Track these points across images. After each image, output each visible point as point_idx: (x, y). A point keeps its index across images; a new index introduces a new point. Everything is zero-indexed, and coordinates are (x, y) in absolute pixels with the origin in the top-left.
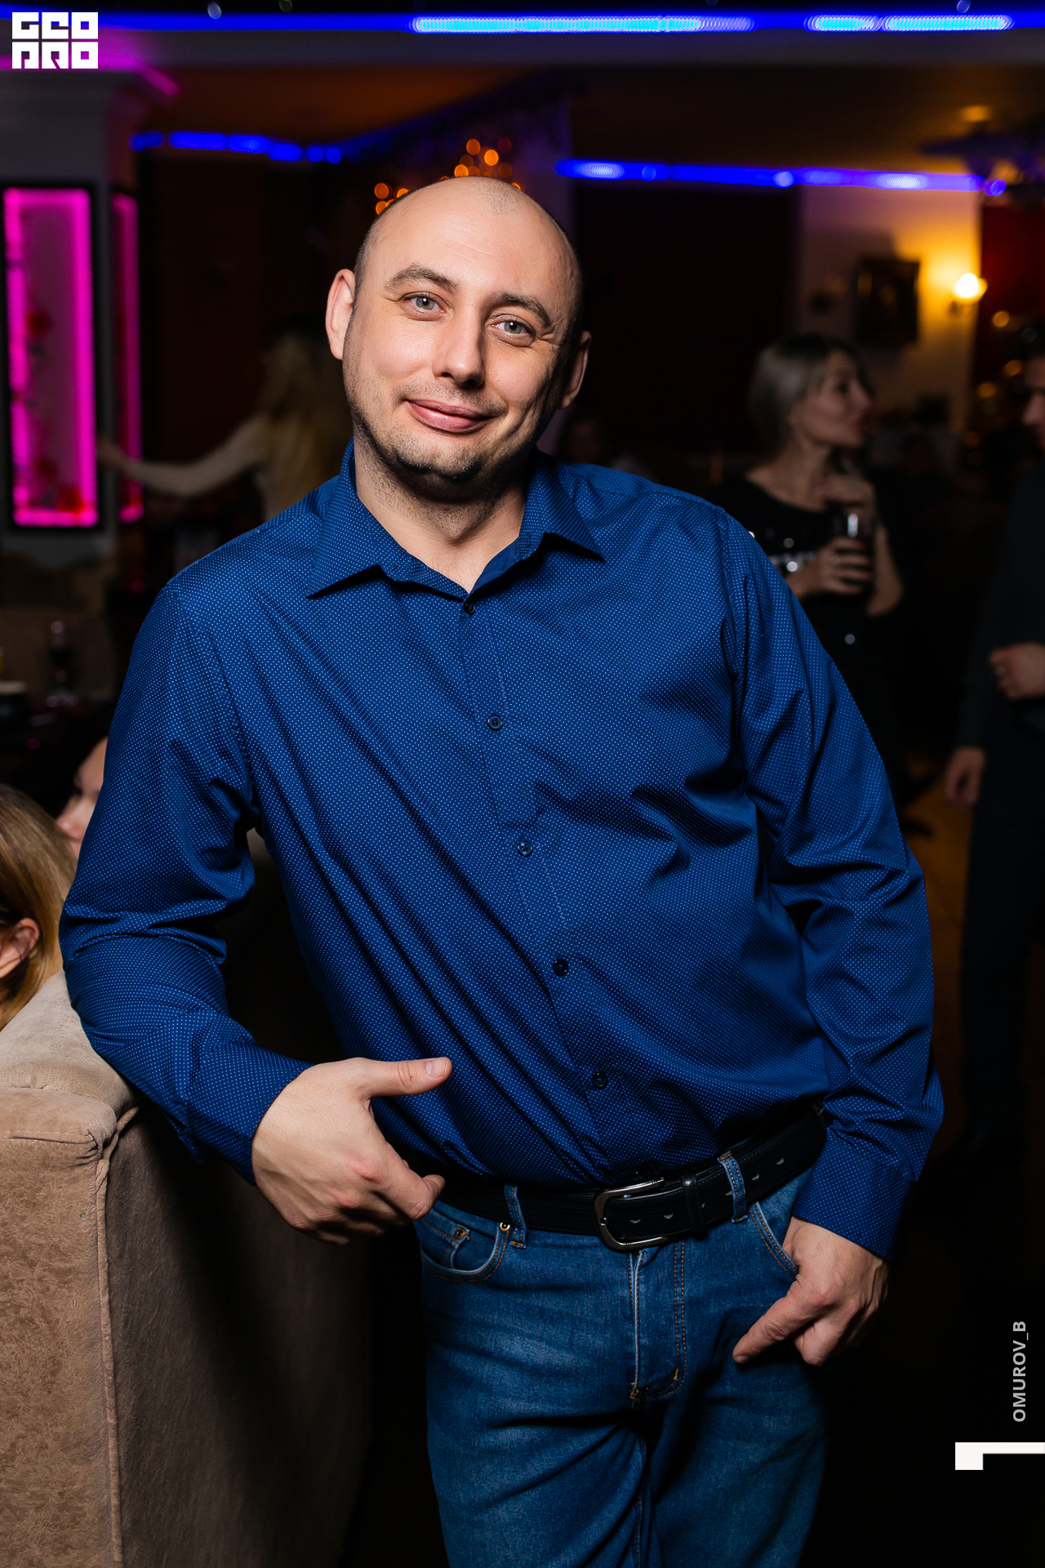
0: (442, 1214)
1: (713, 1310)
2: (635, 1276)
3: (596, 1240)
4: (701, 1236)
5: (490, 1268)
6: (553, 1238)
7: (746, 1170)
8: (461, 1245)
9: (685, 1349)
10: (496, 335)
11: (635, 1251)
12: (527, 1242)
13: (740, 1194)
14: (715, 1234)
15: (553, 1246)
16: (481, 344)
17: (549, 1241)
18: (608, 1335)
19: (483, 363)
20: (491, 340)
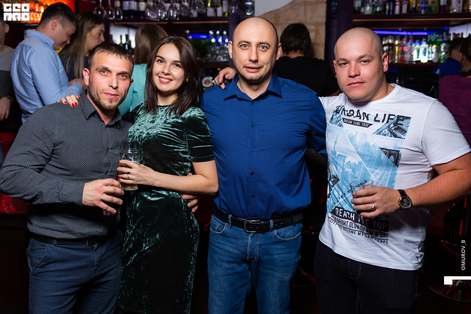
0: (216, 220)
1: (264, 247)
2: (249, 238)
3: (243, 230)
4: (263, 233)
5: (223, 232)
6: (236, 228)
7: (274, 223)
8: (219, 227)
9: (257, 253)
10: (260, 50)
11: (250, 233)
12: (231, 227)
13: (272, 227)
14: (266, 233)
15: (235, 229)
16: (257, 53)
17: (235, 228)
18: (243, 248)
19: (257, 57)
20: (259, 51)
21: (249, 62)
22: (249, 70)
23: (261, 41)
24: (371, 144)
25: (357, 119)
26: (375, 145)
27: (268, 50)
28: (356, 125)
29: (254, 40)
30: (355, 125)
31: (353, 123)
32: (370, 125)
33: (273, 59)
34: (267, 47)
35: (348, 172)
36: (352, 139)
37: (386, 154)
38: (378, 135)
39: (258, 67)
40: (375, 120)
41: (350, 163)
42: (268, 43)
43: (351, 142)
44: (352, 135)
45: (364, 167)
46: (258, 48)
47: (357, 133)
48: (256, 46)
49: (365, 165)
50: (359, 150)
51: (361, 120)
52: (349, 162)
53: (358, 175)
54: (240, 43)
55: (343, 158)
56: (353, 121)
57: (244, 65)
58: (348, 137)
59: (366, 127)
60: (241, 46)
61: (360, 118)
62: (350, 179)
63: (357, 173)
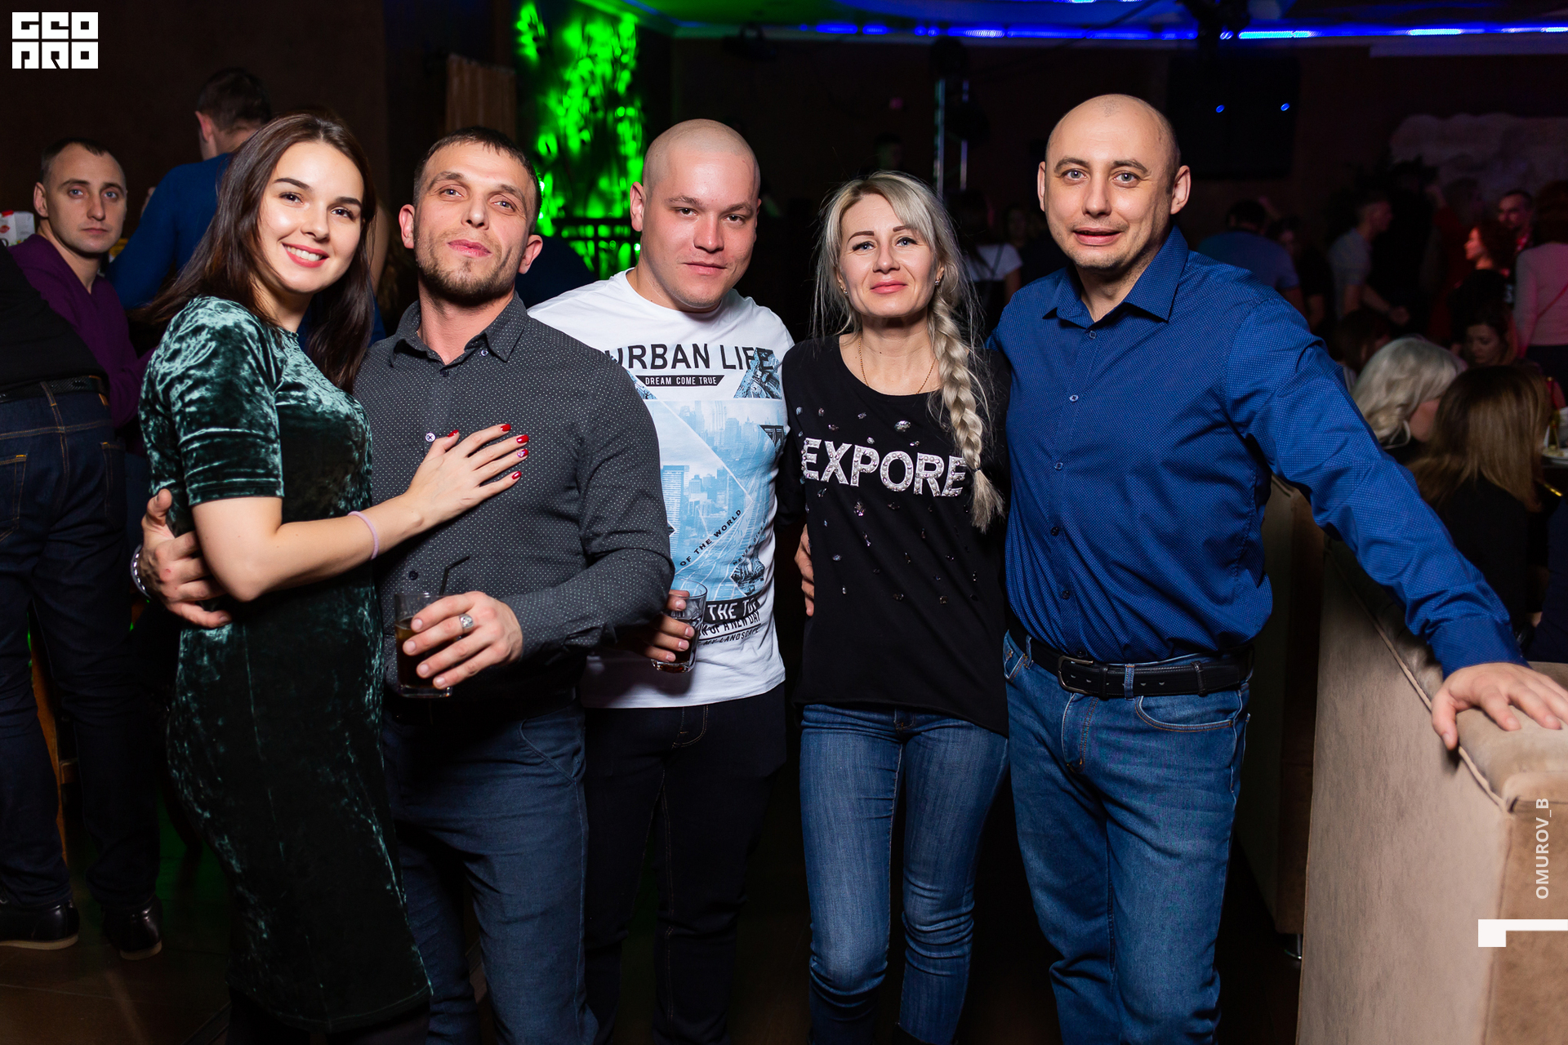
10: (1116, 183)
20: (1113, 186)
21: (1083, 217)
22: (1083, 240)
23: (1120, 158)
24: (742, 422)
25: (681, 369)
26: (751, 422)
27: (1142, 184)
28: (685, 385)
29: (1100, 157)
30: (681, 385)
31: (675, 381)
32: (719, 378)
33: (1158, 210)
34: (1137, 177)
35: (697, 503)
36: (693, 421)
37: (771, 437)
38: (747, 398)
39: (1112, 228)
40: (725, 366)
41: (698, 481)
42: (1141, 161)
43: (694, 428)
44: (689, 411)
45: (731, 479)
46: (1111, 178)
47: (698, 403)
48: (1104, 173)
49: (732, 475)
50: (716, 443)
51: (693, 371)
52: (697, 477)
53: (723, 502)
54: (1060, 165)
55: (678, 472)
56: (674, 378)
57: (1071, 226)
58: (681, 420)
59: (713, 384)
60: (1065, 174)
61: (688, 366)
62: (703, 517)
63: (720, 497)
